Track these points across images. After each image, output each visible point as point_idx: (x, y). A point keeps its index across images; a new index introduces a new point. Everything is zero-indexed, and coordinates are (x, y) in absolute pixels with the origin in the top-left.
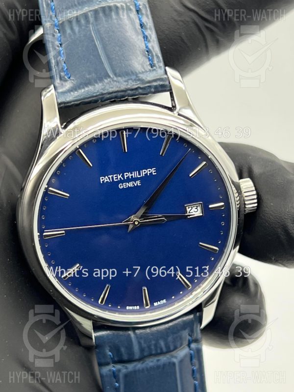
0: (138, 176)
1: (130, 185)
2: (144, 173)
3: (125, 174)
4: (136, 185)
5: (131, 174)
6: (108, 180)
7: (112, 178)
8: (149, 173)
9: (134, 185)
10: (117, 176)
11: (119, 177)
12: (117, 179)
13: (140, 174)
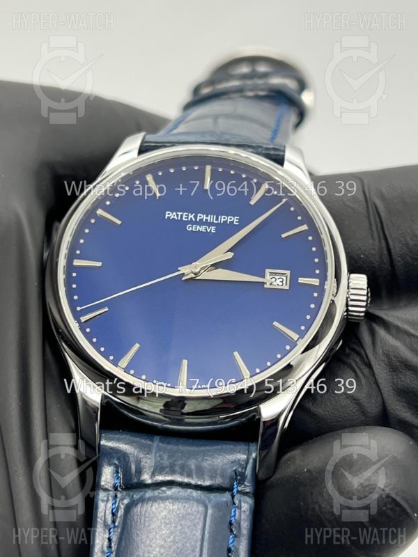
0: (215, 221)
1: (202, 229)
2: (222, 219)
3: (199, 215)
4: (209, 231)
5: (207, 216)
6: (176, 217)
7: (182, 216)
8: (229, 220)
9: (206, 230)
10: (188, 215)
11: (190, 217)
12: (188, 218)
13: (217, 219)
